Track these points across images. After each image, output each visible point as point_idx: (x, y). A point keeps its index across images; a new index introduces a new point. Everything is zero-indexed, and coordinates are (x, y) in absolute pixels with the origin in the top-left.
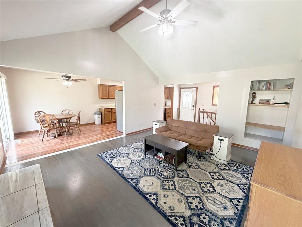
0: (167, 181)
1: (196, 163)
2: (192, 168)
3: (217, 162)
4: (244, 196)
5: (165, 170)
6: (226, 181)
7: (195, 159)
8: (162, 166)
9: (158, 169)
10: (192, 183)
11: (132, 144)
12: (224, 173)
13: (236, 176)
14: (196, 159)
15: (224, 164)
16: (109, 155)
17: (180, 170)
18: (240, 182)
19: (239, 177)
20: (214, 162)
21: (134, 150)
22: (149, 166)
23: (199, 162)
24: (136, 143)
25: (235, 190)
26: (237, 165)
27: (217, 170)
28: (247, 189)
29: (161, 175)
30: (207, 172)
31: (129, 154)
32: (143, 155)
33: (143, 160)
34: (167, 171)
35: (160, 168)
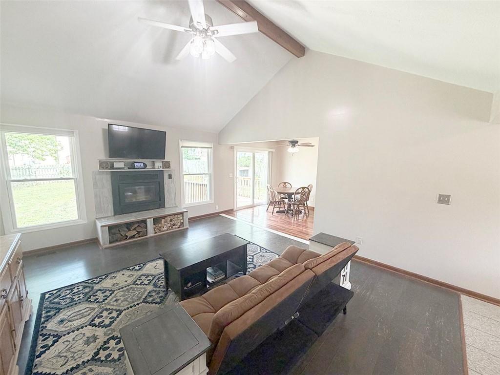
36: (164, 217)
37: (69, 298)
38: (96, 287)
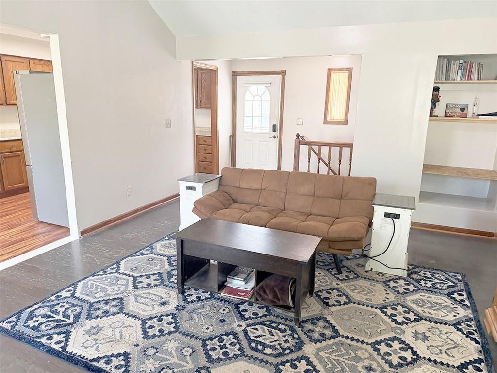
0: (287, 361)
1: (337, 290)
2: (335, 305)
3: (383, 275)
4: (481, 351)
5: (266, 328)
6: (428, 323)
7: (329, 279)
8: (250, 318)
9: (245, 332)
10: (355, 350)
11: (118, 263)
12: (412, 301)
13: (440, 304)
14: (332, 277)
15: (400, 278)
16: (44, 320)
17: (308, 320)
18: (455, 316)
19: (446, 306)
20: (377, 276)
21: (134, 283)
22: (211, 328)
23: (342, 285)
24: (132, 255)
25: (456, 341)
26: (428, 275)
27: (392, 297)
28: (475, 331)
29: (260, 347)
30: (374, 309)
31: (121, 299)
32: (174, 293)
33: (184, 312)
34: (274, 331)
35: (248, 326)
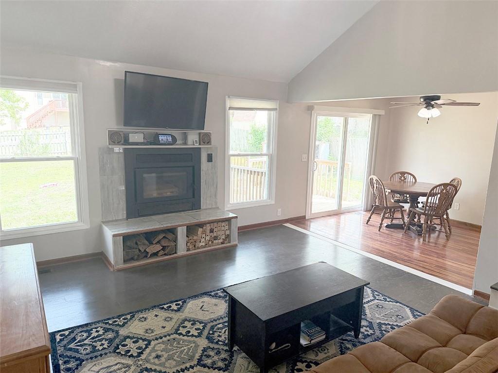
36: (201, 225)
37: (90, 345)
38: (123, 332)
